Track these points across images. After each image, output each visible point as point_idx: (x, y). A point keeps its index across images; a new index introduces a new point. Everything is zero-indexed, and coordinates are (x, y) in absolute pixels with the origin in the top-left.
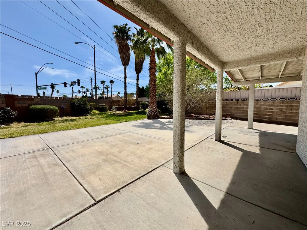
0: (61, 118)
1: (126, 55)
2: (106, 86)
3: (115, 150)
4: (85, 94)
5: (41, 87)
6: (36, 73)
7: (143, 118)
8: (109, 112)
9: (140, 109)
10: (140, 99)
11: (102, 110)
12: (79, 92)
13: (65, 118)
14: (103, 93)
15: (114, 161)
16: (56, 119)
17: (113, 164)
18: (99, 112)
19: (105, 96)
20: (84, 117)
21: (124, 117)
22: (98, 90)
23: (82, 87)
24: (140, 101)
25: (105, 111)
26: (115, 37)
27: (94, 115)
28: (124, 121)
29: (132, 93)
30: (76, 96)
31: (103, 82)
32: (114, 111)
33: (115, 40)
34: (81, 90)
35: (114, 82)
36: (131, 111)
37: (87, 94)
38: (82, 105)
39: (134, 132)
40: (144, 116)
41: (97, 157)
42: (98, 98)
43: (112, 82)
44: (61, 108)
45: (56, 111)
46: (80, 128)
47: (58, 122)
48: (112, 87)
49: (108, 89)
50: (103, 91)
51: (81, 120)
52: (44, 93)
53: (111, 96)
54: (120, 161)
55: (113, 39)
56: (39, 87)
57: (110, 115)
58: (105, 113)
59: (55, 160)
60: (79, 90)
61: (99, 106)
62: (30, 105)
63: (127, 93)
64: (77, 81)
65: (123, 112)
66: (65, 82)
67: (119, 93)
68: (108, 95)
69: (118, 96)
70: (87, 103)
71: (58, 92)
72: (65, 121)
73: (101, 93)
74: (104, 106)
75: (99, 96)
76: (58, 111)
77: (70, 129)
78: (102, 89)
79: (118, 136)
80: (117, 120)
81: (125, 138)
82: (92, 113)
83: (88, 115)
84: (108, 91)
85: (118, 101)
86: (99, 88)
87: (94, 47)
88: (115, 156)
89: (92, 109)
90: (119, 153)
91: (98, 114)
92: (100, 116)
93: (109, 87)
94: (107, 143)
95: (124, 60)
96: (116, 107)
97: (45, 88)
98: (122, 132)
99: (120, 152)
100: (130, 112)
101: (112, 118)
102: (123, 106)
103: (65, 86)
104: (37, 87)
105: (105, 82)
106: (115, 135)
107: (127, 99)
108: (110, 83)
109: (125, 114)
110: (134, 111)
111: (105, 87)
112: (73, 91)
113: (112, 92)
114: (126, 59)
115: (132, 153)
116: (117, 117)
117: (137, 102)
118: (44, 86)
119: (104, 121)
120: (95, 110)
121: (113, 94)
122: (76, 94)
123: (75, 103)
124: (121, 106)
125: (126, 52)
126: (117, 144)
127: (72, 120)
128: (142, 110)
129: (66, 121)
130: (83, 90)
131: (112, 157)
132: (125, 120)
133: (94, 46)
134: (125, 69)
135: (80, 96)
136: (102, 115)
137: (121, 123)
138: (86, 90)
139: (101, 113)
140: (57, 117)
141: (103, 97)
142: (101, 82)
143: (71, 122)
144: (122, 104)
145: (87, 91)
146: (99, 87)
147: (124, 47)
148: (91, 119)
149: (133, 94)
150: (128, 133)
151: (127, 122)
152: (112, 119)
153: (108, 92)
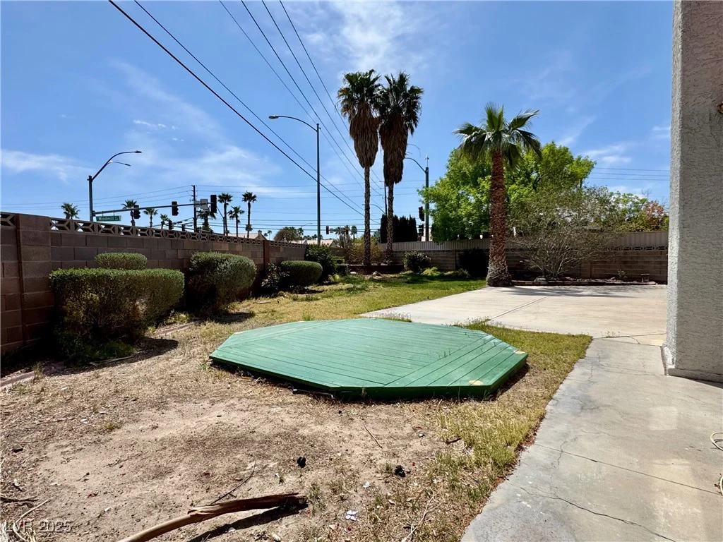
2: (233, 210)
5: (105, 215)
6: (90, 177)
9: (403, 270)
31: (225, 198)
35: (255, 197)
43: (249, 197)
48: (249, 213)
49: (237, 217)
53: (246, 237)
56: (97, 215)
66: (174, 203)
68: (237, 233)
84: (238, 222)
86: (213, 216)
87: (318, 128)
93: (242, 212)
97: (116, 219)
105: (230, 197)
108: (245, 200)
111: (231, 212)
117: (390, 252)
118: (114, 211)
133: (318, 125)
142: (220, 197)
153: (237, 227)
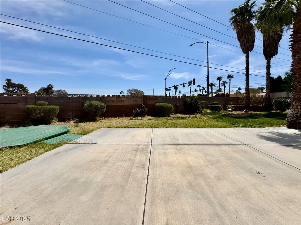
0: (175, 115)
1: (248, 38)
2: (223, 83)
3: (211, 172)
4: (200, 92)
5: (168, 89)
6: (165, 78)
7: (278, 125)
8: (223, 112)
9: (273, 110)
10: (272, 95)
11: (215, 109)
12: (195, 91)
13: (179, 115)
14: (220, 90)
15: (203, 194)
16: (172, 115)
17: (199, 199)
18: (211, 111)
19: (221, 93)
20: (194, 116)
21: (243, 120)
22: (214, 87)
23: (199, 86)
24: (274, 98)
25: (218, 111)
26: (233, 22)
27: (204, 114)
28: (241, 125)
29: (260, 87)
30: (193, 94)
31: (219, 79)
32: (229, 111)
33: (233, 26)
34: (197, 89)
35: (233, 76)
36: (256, 111)
37: (203, 92)
38: (193, 103)
39: (255, 147)
40: (280, 121)
41: (183, 175)
42: (213, 96)
43: (230, 77)
44: (176, 106)
45: (171, 108)
46: (186, 127)
47: (171, 118)
48: (230, 83)
49: (225, 85)
50: (219, 88)
51: (190, 118)
52: (169, 93)
53: (228, 93)
54: (212, 198)
55: (230, 26)
57: (223, 115)
58: (217, 113)
59: (146, 159)
60: (195, 89)
61: (211, 104)
62: (155, 103)
63: (250, 88)
64: (193, 81)
65: (243, 112)
66: (183, 83)
67: (240, 89)
68: (224, 92)
69: (237, 93)
70: (198, 101)
71: (180, 92)
72: (176, 118)
73: (217, 91)
74: (217, 104)
75: (214, 94)
76: (173, 109)
77: (176, 127)
78: (218, 86)
79: (224, 148)
80: (231, 124)
81: (235, 155)
82: (203, 111)
83: (199, 114)
84: (225, 87)
85: (237, 99)
86: (214, 86)
87: (208, 43)
88: (209, 185)
89: (203, 108)
90: (215, 181)
91: (210, 114)
92: (211, 116)
93: (227, 83)
94: (205, 154)
95: (245, 46)
96: (232, 106)
97: (170, 90)
98: (233, 142)
99: (219, 178)
100: (255, 114)
101: (224, 119)
102: (243, 105)
103: (184, 86)
104: (165, 89)
105: (221, 78)
106: (221, 145)
107: (250, 95)
108: (228, 78)
109: (245, 115)
110: (262, 113)
111: (222, 84)
112: (190, 90)
113: (230, 88)
114: (249, 43)
115: (241, 191)
116: (232, 119)
117: (267, 99)
118: (170, 88)
119: (214, 122)
120: (207, 108)
121: (232, 91)
122: (194, 93)
123: (187, 101)
124: (241, 105)
125: (248, 36)
126: (219, 162)
127: (182, 118)
128: (278, 111)
129: (178, 118)
130: (199, 88)
131: (202, 182)
132: (243, 124)
133: (208, 41)
134: (247, 57)
135: (196, 94)
136: (214, 115)
137: (236, 128)
138: (202, 88)
139: (213, 113)
140: (172, 114)
141: (219, 94)
142: (217, 78)
143: (180, 120)
144: (241, 102)
145: (203, 90)
146: (215, 84)
147: (246, 30)
148: (200, 118)
149: (263, 88)
150: (243, 147)
151: (246, 127)
152: (224, 122)
153: (224, 89)
